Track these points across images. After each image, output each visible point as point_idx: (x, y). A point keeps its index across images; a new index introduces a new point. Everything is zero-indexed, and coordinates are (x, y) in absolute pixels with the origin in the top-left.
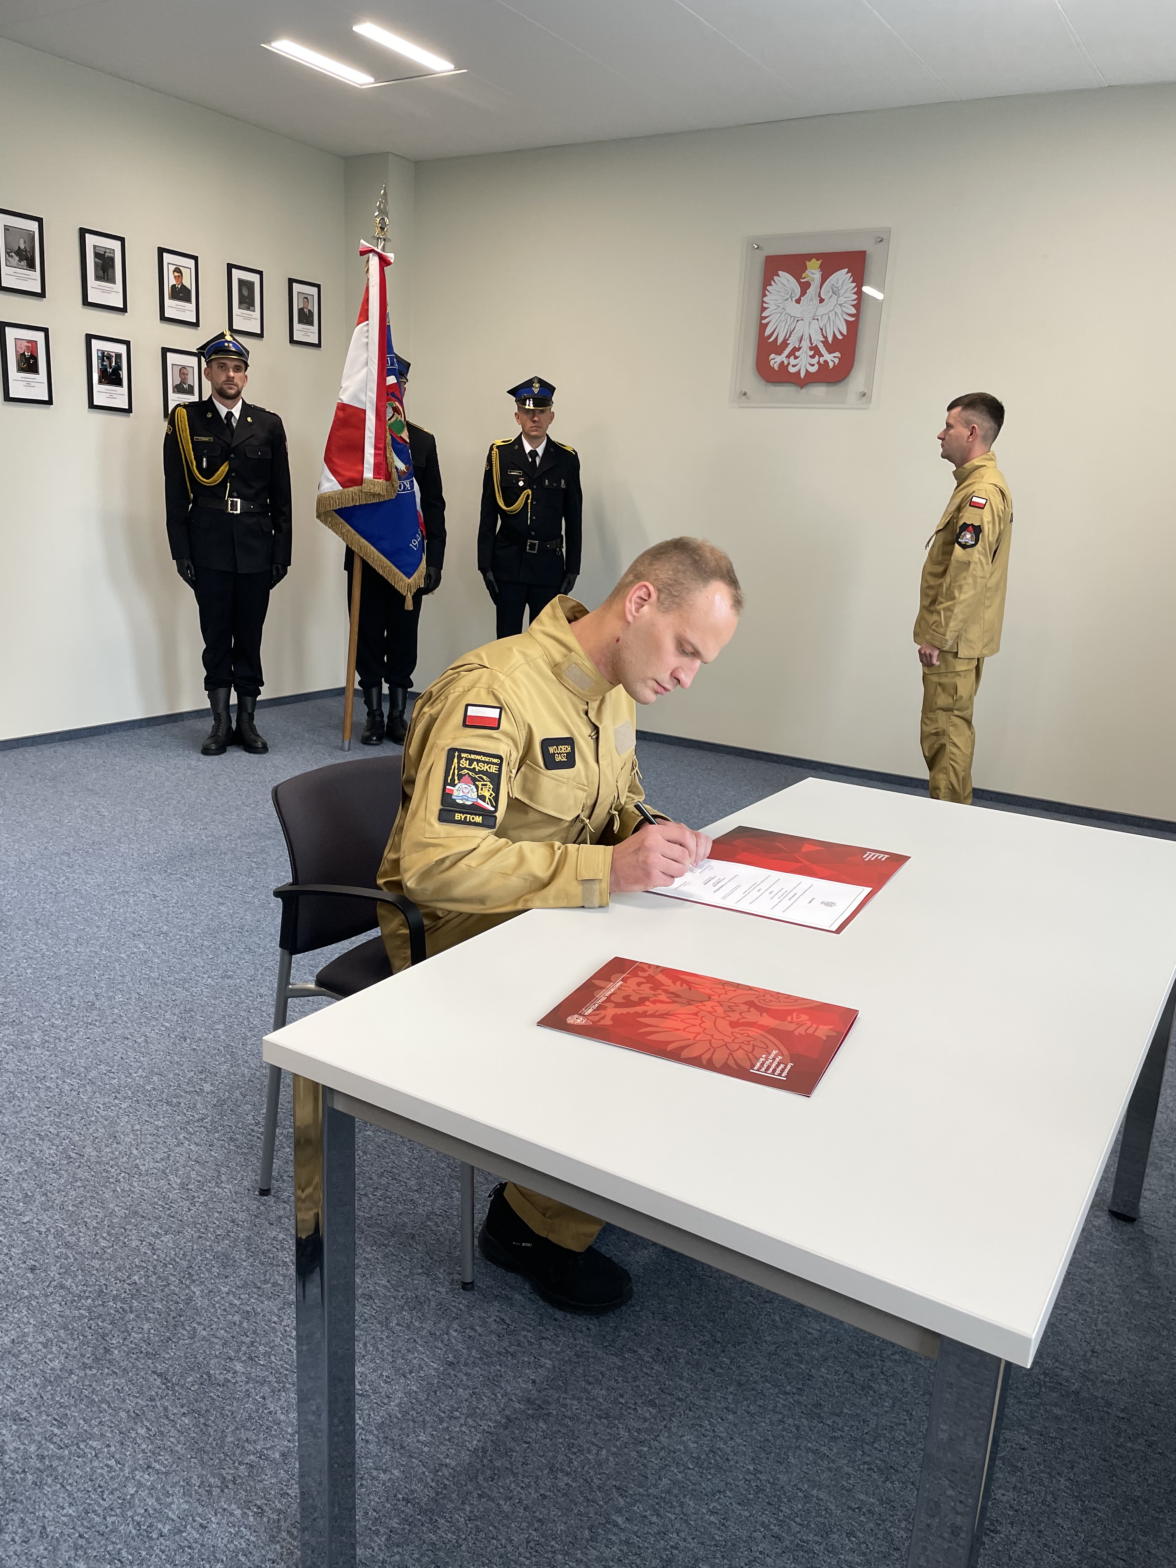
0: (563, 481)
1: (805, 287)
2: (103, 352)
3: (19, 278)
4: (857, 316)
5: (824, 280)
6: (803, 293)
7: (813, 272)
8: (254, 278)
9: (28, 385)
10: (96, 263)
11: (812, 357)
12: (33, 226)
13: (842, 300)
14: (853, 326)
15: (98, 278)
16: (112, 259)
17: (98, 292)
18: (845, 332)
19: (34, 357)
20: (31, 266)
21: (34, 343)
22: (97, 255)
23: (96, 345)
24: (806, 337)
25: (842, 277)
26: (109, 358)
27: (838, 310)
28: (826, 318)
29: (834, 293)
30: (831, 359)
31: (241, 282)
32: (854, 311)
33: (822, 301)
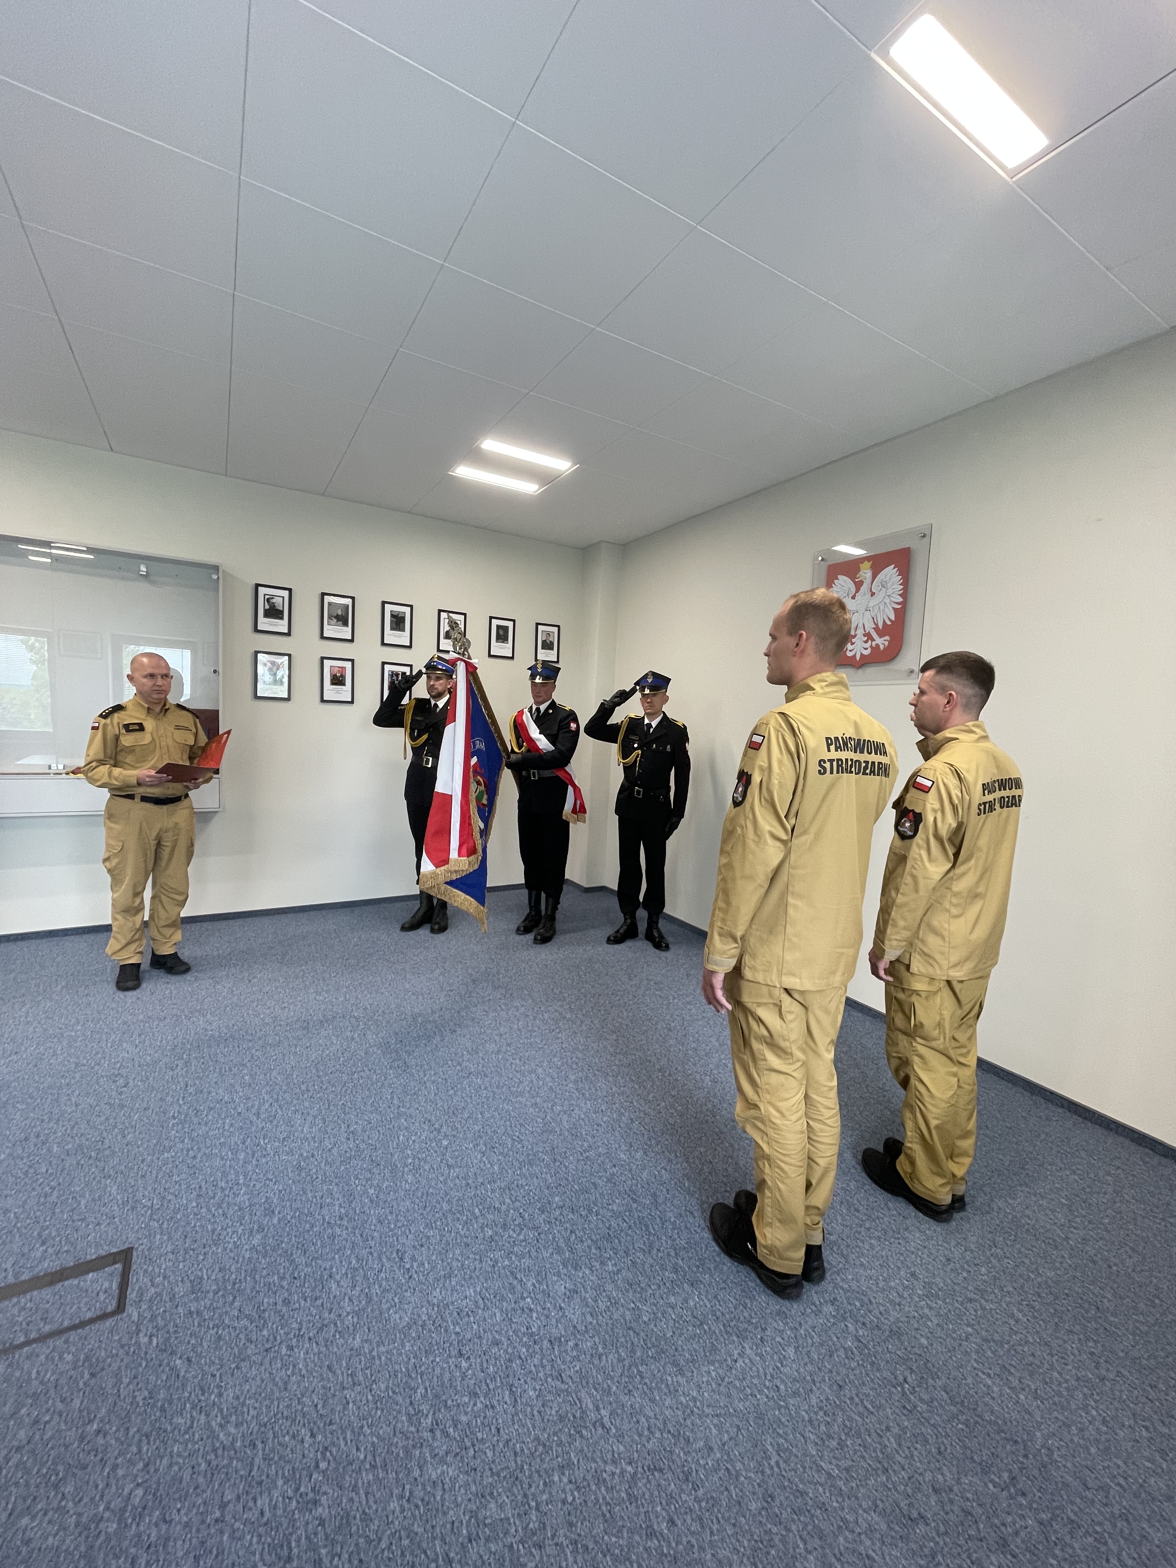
0: (669, 747)
1: (858, 585)
2: (393, 672)
3: (335, 631)
4: (904, 604)
5: (874, 577)
6: (857, 590)
7: (866, 573)
8: (510, 624)
9: (338, 692)
10: (391, 622)
11: (866, 642)
12: (348, 601)
13: (890, 591)
14: (901, 613)
15: (392, 629)
16: (403, 618)
17: (391, 637)
18: (893, 618)
19: (343, 676)
20: (345, 624)
21: (343, 669)
22: (392, 616)
23: (388, 668)
24: (861, 625)
25: (890, 573)
26: (397, 675)
27: (887, 601)
28: (876, 608)
29: (883, 586)
30: (882, 642)
31: (498, 627)
32: (900, 600)
33: (873, 594)
